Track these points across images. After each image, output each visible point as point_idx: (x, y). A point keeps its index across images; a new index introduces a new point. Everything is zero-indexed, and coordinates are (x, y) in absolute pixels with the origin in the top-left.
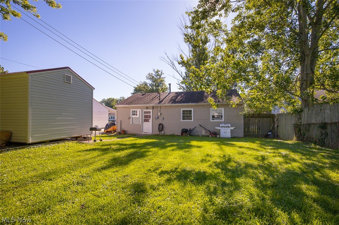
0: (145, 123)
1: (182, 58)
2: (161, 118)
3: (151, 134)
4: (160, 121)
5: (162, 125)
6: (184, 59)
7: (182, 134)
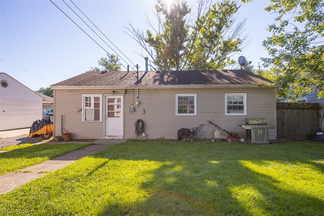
0: (110, 119)
1: (150, 35)
2: (140, 111)
3: (121, 138)
4: (138, 116)
5: (142, 122)
6: (152, 37)
7: (180, 138)
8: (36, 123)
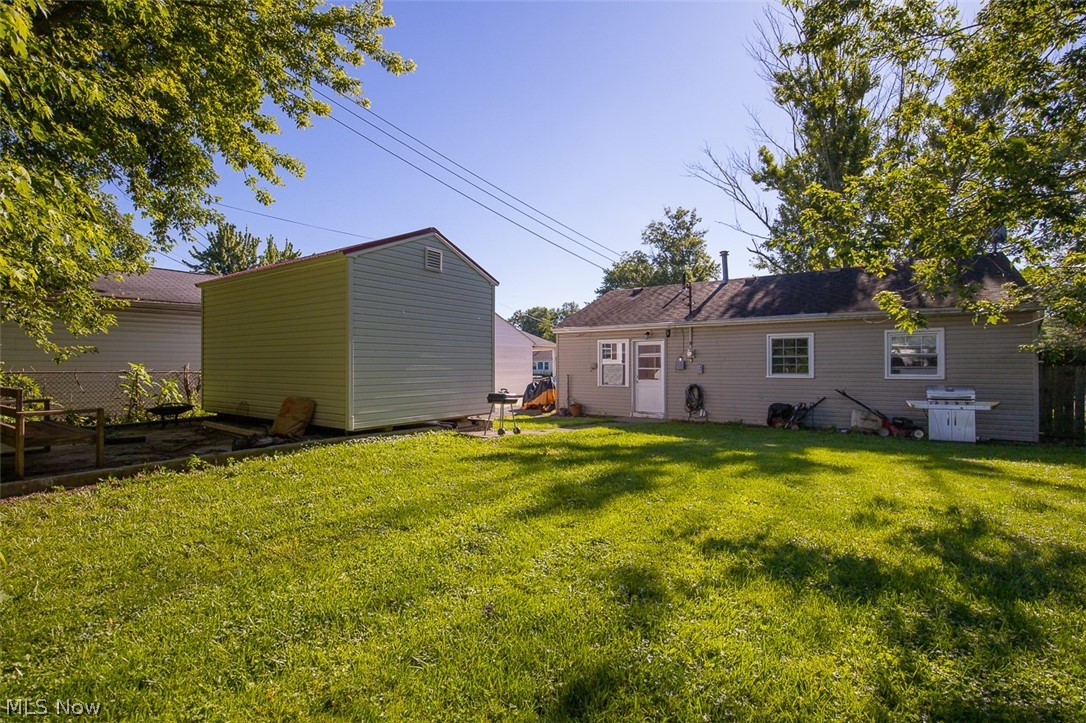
0: (643, 384)
1: (767, 160)
2: (695, 368)
3: (662, 417)
4: (693, 377)
5: (699, 389)
6: (773, 163)
7: (771, 422)
8: (530, 386)
